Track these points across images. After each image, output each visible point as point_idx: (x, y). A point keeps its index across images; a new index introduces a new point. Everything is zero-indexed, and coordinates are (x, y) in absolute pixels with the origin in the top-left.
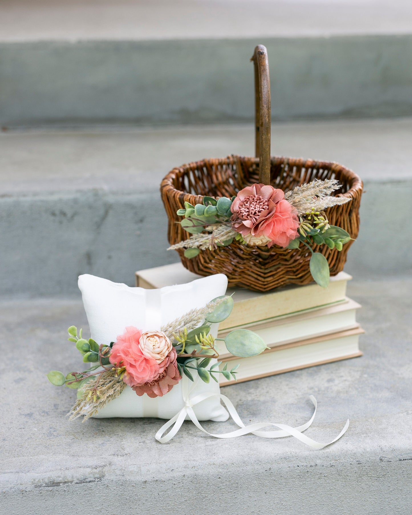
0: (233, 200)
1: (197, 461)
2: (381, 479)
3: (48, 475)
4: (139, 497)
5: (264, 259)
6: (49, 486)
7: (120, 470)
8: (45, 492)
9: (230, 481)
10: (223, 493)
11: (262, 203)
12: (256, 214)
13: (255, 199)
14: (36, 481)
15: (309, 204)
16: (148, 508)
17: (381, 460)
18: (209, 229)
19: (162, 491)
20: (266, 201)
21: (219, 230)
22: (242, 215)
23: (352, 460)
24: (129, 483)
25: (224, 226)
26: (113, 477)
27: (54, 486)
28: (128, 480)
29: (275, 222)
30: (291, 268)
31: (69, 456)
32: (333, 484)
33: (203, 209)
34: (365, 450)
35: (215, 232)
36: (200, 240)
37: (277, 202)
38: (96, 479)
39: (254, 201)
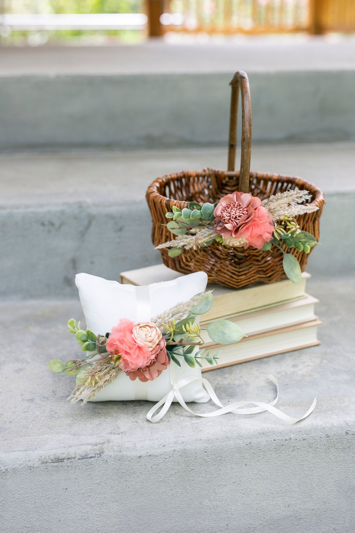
0: (216, 206)
1: (186, 437)
2: (346, 450)
3: (54, 452)
4: (134, 470)
5: (240, 259)
6: (54, 462)
7: (117, 447)
8: (51, 467)
9: (215, 454)
10: (208, 466)
11: (242, 209)
12: (236, 219)
13: (236, 205)
14: (42, 458)
16: (142, 480)
17: (347, 433)
18: (193, 231)
19: (155, 465)
20: (245, 207)
21: (202, 232)
22: (224, 219)
23: (321, 434)
24: (126, 458)
25: (206, 229)
26: (112, 453)
27: (59, 462)
28: (125, 455)
29: (253, 226)
30: (261, 268)
31: (70, 436)
32: (305, 456)
33: (189, 213)
34: (332, 425)
35: (198, 234)
36: (185, 240)
37: (255, 208)
38: (97, 455)
39: (235, 207)
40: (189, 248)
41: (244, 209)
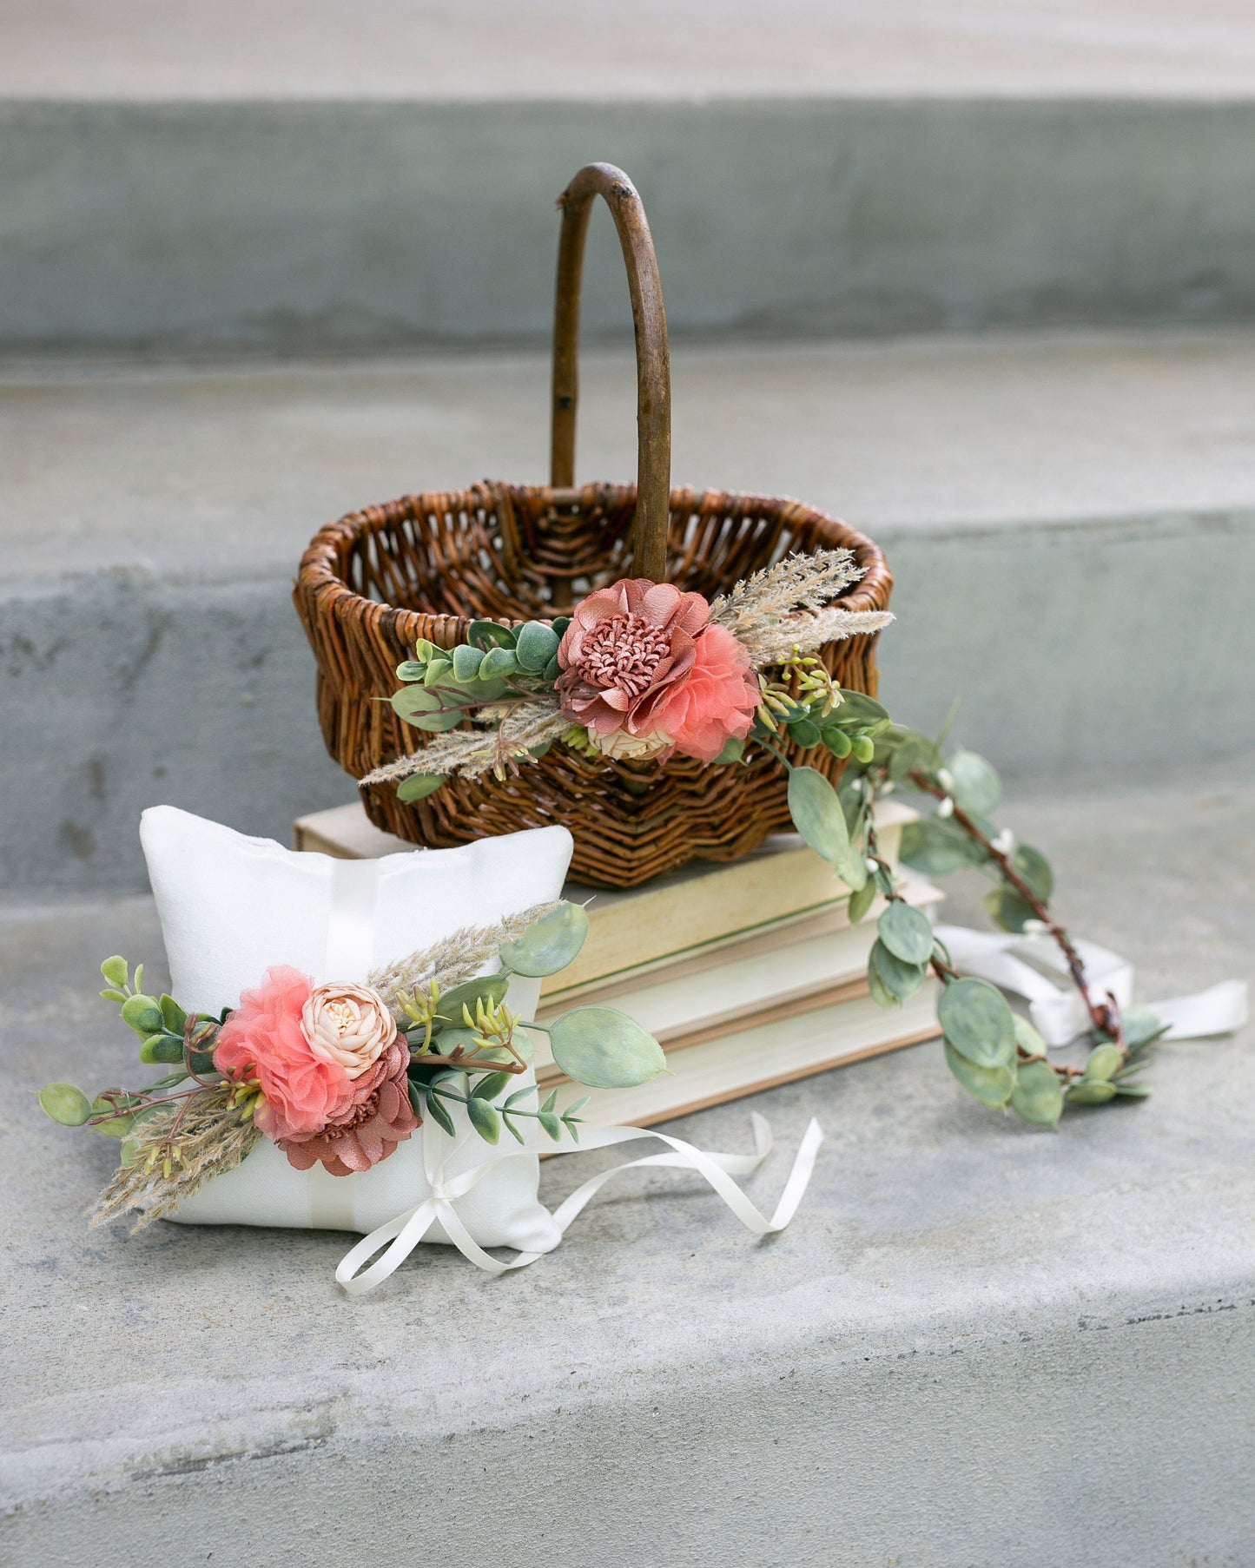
0: (561, 629)
1: (590, 1366)
2: (1078, 1377)
3: (171, 1438)
4: (431, 1482)
5: (637, 796)
6: (174, 1473)
7: (377, 1409)
8: (163, 1490)
9: (683, 1415)
10: (662, 1453)
11: (650, 638)
12: (636, 671)
13: (630, 624)
14: (136, 1462)
15: (780, 636)
16: (453, 1512)
17: (1082, 1325)
18: (485, 715)
19: (495, 1460)
20: (660, 631)
21: (516, 720)
22: (595, 674)
23: (1007, 1330)
24: (405, 1444)
25: (533, 708)
26: (359, 1432)
27: (190, 1471)
28: (401, 1435)
29: (694, 693)
30: (707, 815)
31: (213, 1380)
32: (955, 1402)
33: (478, 659)
34: (1039, 1301)
35: (507, 725)
36: (460, 750)
37: (694, 633)
38: (312, 1440)
39: (627, 632)
40: (484, 772)
41: (655, 637)
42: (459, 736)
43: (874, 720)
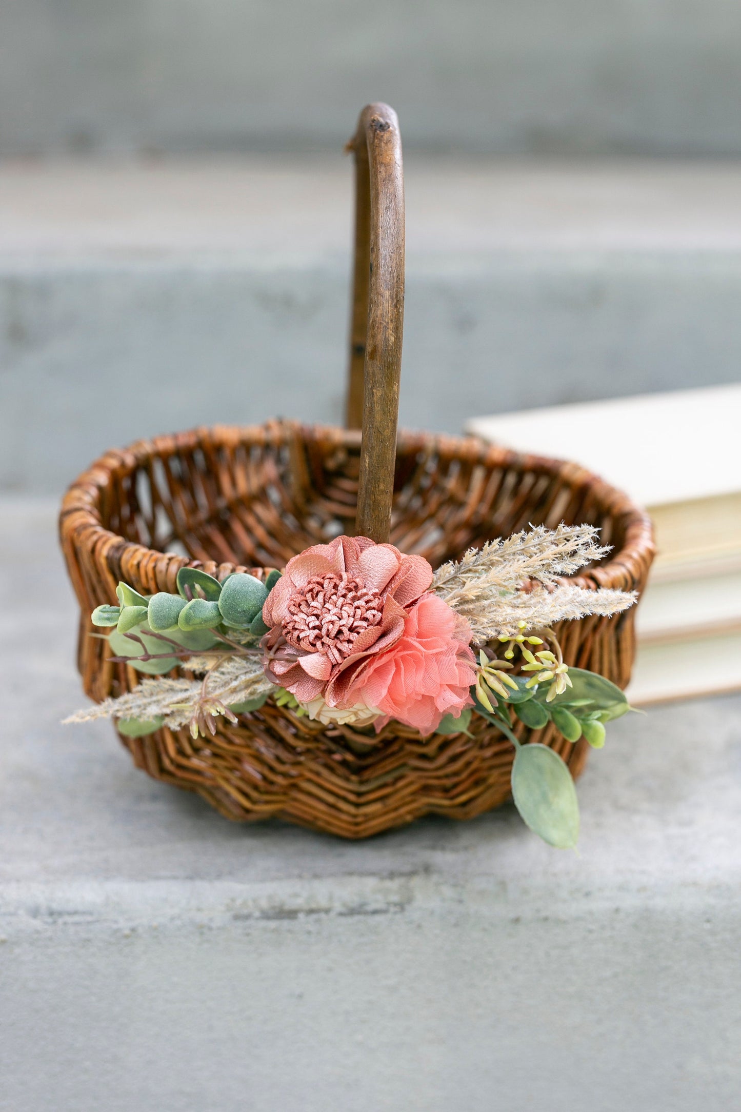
0: (271, 584)
5: (360, 755)
11: (361, 603)
12: (342, 638)
13: (342, 585)
15: (509, 610)
18: (193, 665)
20: (375, 595)
21: (223, 673)
22: (298, 637)
25: (239, 662)
29: (402, 666)
30: (438, 778)
33: (176, 610)
35: (212, 679)
36: (164, 699)
37: (409, 602)
39: (339, 594)
40: (180, 725)
41: (367, 602)
42: (165, 683)
43: (610, 703)
